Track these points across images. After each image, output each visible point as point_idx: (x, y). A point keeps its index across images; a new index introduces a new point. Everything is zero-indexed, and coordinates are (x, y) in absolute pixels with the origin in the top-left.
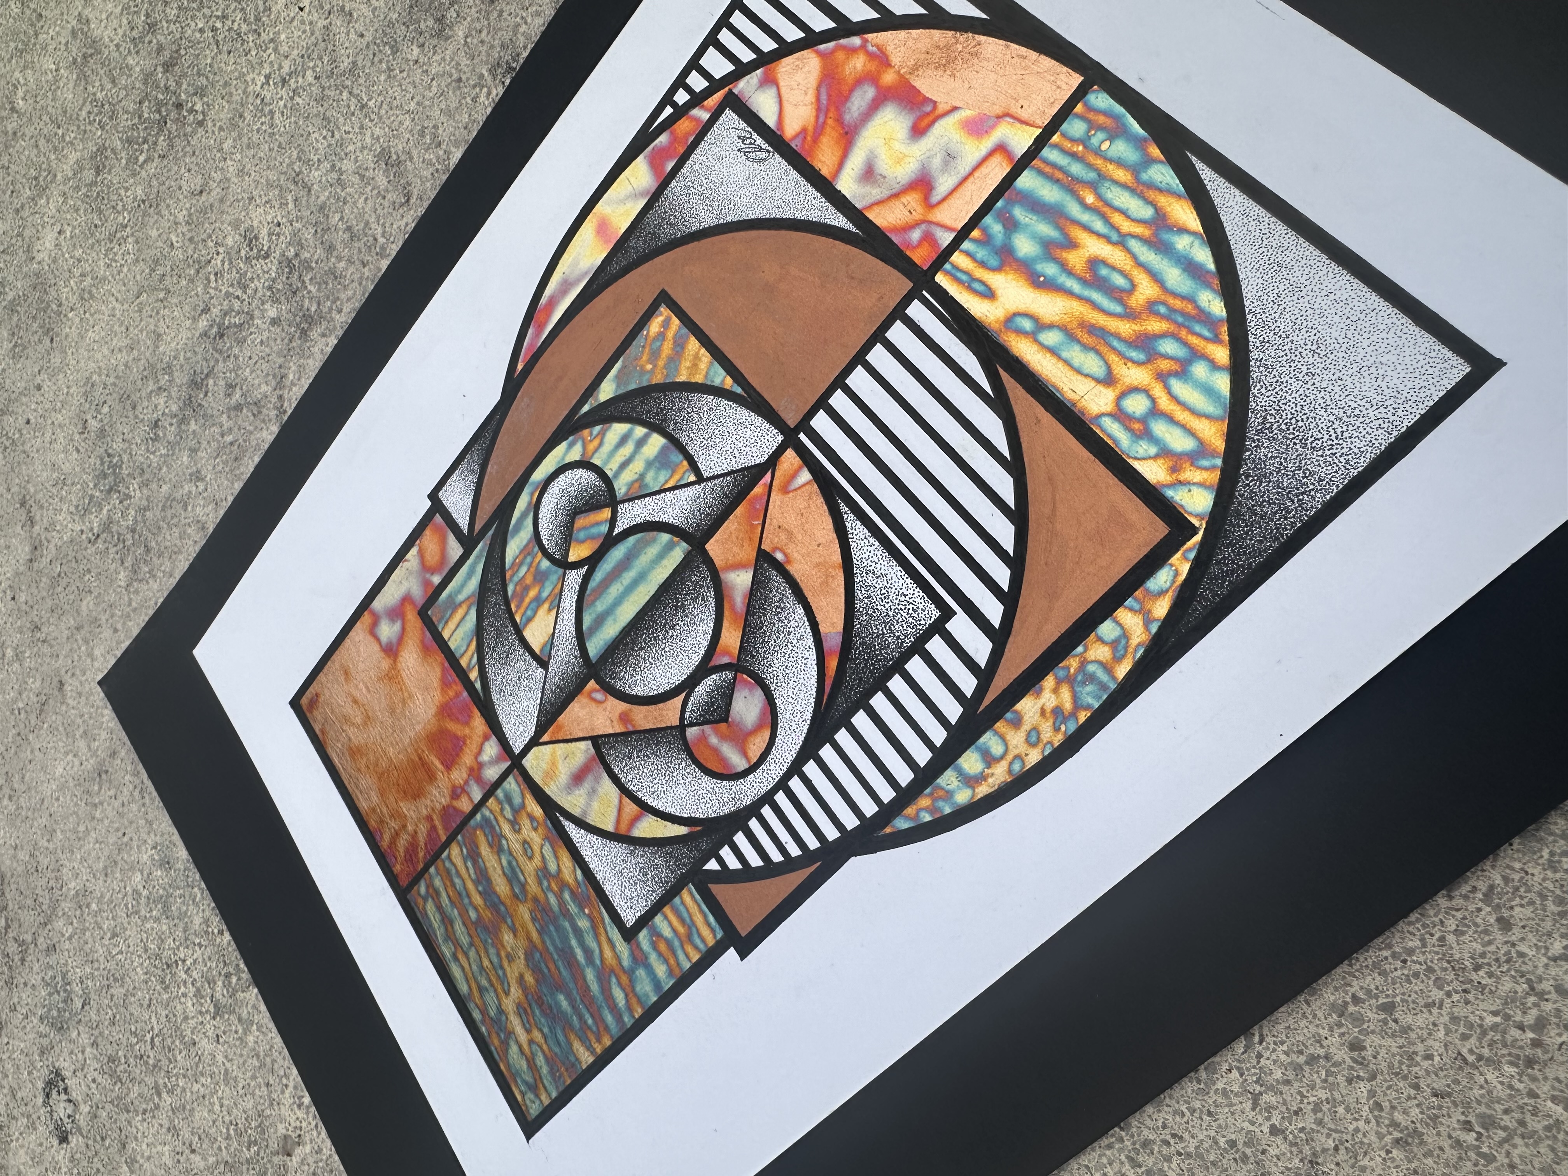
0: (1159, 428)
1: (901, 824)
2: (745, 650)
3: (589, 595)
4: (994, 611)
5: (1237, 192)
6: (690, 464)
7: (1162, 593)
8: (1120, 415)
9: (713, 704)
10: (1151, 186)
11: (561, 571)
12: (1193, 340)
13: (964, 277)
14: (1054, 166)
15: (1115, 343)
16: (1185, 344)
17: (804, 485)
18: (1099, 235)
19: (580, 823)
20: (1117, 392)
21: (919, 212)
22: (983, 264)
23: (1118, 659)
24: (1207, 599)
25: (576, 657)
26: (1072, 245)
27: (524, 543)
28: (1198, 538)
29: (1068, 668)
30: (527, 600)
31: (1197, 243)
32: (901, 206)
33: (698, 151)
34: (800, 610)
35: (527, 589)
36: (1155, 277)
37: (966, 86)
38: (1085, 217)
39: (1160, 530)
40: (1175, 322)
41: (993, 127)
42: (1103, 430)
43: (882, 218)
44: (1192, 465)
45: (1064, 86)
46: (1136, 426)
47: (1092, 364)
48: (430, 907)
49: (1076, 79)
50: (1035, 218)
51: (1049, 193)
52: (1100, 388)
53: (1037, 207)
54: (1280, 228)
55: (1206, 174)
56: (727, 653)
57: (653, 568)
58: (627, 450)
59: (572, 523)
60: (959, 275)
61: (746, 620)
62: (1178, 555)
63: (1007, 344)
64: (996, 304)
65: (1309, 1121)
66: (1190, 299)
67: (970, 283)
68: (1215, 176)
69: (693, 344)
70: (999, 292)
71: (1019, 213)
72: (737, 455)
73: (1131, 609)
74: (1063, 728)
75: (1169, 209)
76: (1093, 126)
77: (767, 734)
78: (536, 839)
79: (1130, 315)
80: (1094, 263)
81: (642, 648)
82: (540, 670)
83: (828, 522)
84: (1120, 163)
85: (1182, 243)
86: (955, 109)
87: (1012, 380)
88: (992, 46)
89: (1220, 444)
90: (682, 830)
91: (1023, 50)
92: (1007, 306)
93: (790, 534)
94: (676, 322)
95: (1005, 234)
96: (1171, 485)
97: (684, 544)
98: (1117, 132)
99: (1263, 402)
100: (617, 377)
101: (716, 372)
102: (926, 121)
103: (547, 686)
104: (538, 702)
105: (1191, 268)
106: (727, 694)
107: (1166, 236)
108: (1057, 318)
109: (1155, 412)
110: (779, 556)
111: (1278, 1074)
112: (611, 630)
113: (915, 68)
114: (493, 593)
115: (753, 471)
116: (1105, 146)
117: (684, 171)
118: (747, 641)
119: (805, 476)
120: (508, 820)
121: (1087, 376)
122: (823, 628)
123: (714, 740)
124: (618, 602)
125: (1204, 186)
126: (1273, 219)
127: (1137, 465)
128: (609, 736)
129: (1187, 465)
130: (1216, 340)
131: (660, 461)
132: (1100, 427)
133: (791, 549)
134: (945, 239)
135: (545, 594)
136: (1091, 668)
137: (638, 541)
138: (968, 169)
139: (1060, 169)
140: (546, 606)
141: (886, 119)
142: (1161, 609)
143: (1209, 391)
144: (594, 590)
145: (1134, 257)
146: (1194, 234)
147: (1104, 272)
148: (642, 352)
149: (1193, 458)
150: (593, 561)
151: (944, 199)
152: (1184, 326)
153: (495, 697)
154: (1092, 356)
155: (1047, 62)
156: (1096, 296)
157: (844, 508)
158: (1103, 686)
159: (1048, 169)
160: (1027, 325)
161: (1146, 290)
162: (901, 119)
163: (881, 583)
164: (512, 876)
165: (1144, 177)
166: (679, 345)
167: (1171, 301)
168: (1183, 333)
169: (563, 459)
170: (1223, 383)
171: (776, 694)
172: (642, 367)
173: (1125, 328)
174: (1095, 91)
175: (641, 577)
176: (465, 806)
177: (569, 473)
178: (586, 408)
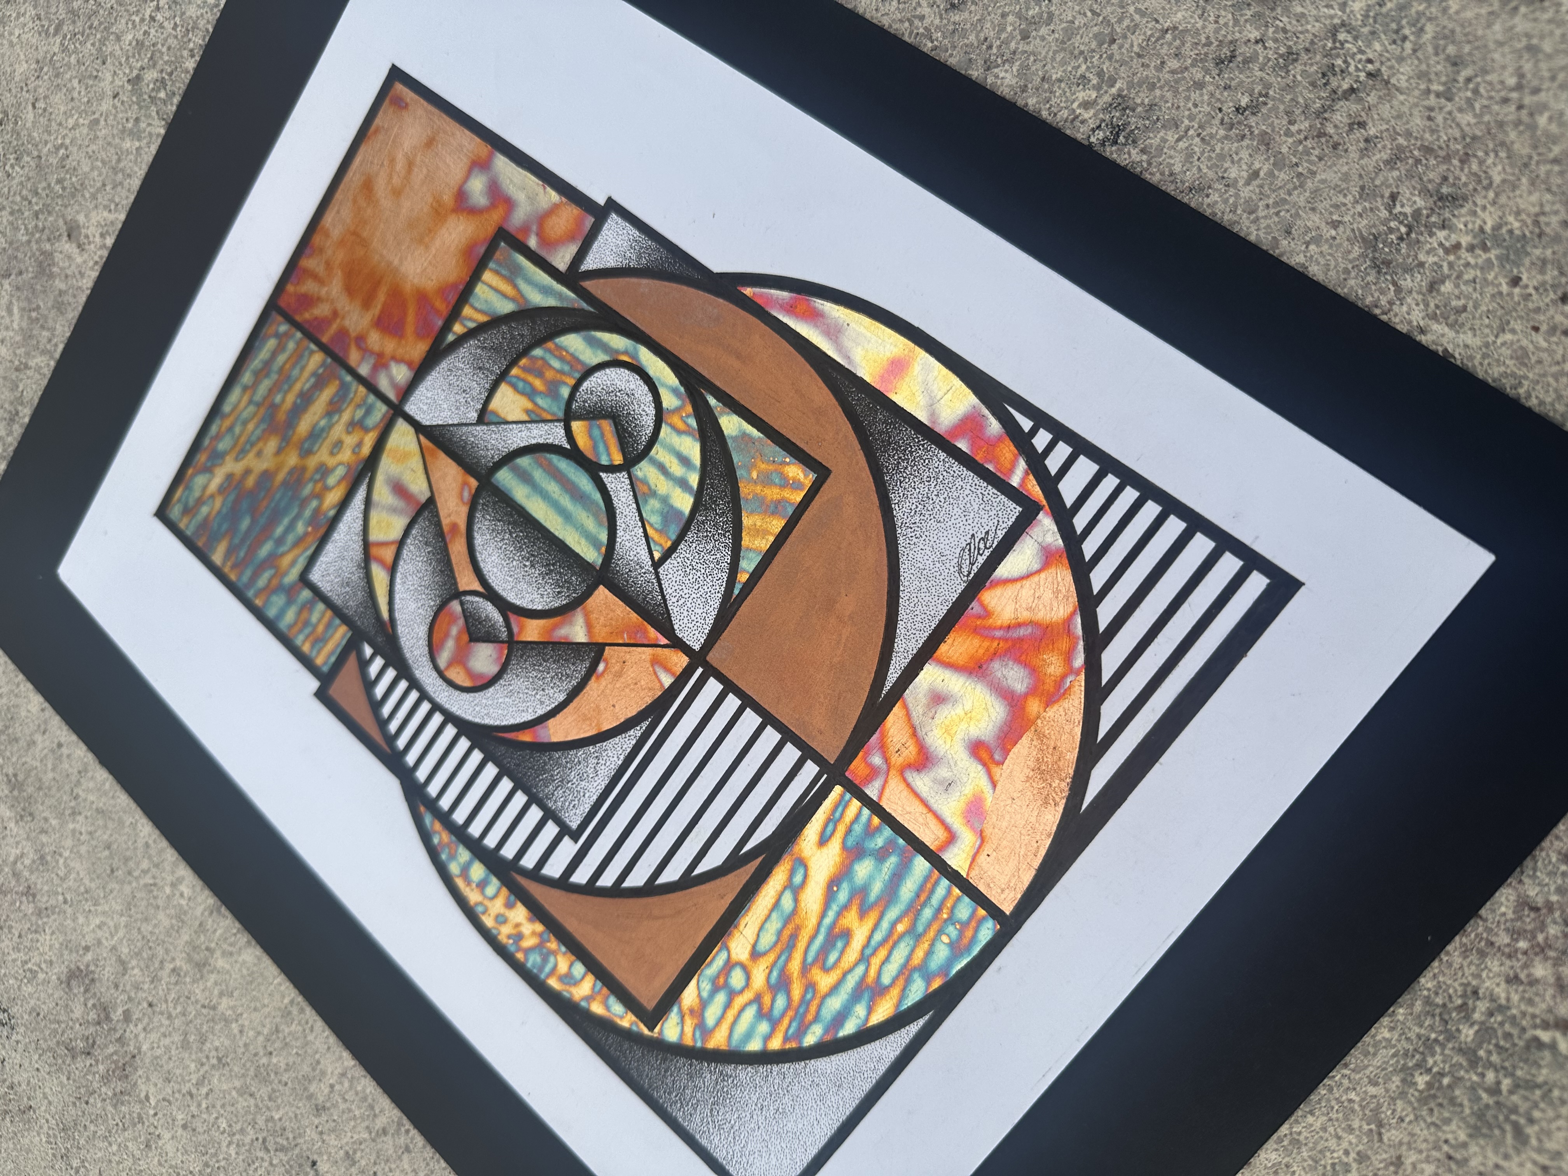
0: (721, 998)
1: (428, 819)
2: (525, 647)
3: (546, 459)
4: (581, 876)
5: (898, 1053)
6: (670, 548)
7: (608, 1008)
8: (729, 966)
9: (480, 623)
10: (908, 981)
11: (561, 415)
12: (786, 1021)
13: (837, 814)
14: (932, 891)
15: (783, 958)
16: (783, 1015)
17: (660, 681)
18: (870, 938)
19: (368, 502)
20: (747, 963)
21: (897, 760)
22: (849, 831)
23: (561, 979)
24: (606, 1040)
25: (493, 457)
26: (862, 914)
27: (582, 357)
28: (646, 1031)
29: (549, 941)
30: (531, 379)
31: (859, 1022)
32: (903, 741)
33: (977, 480)
34: (562, 697)
35: (540, 375)
36: (834, 989)
37: (1015, 795)
38: (885, 925)
39: (650, 1003)
40: (800, 1006)
41: (973, 828)
42: (717, 953)
43: (894, 722)
44: (696, 1025)
45: (1003, 896)
46: (722, 980)
47: (767, 939)
48: (272, 343)
49: (1007, 908)
50: (887, 877)
51: (908, 889)
52: (749, 947)
53: (897, 878)
54: (867, 1086)
55: (914, 1028)
56: (522, 628)
57: (577, 529)
58: (677, 469)
59: (605, 417)
60: (840, 809)
61: (548, 643)
62: (634, 1018)
63: (782, 862)
64: (815, 848)
65: (342, 1106)
66: (816, 1019)
67: (832, 820)
68: (911, 1035)
69: (777, 525)
70: (825, 850)
71: (893, 861)
72: (680, 602)
73: (594, 985)
74: (511, 941)
75: (888, 997)
76: (965, 925)
77: (467, 684)
78: (346, 455)
79: (805, 969)
80: (847, 935)
81: (511, 534)
82: (475, 415)
83: (632, 712)
84: (929, 953)
85: (860, 1010)
86: (994, 785)
87: (753, 870)
88: (1052, 818)
89: (711, 1045)
90: (385, 615)
91: (1043, 852)
92: (814, 859)
93: (619, 675)
94: (798, 497)
95: (874, 850)
96: (680, 1010)
97: (600, 561)
98: (956, 949)
99: (742, 1076)
100: (744, 435)
101: (751, 560)
102: (984, 755)
103: (465, 429)
104: (450, 422)
105: (840, 1018)
106: (489, 637)
107: (866, 996)
108: (803, 905)
109: (732, 995)
110: (601, 667)
111: (359, 1088)
112: (520, 493)
113: (1041, 736)
114: (533, 329)
115: (668, 624)
116: (945, 939)
117: (956, 466)
118: (532, 649)
119: (667, 681)
120: (353, 416)
121: (758, 935)
122: (551, 722)
123: (454, 631)
124: (545, 496)
125: (904, 1026)
126: (874, 1081)
127: (693, 983)
128: (437, 515)
129: (696, 1021)
130: (786, 1039)
131: (669, 512)
132: (720, 950)
133: (608, 677)
134: (872, 791)
135: (540, 401)
136: (552, 959)
137: (597, 505)
138: (935, 807)
139: (929, 898)
140: (529, 405)
141: (991, 710)
142: (597, 1008)
143: (749, 1035)
144: (550, 463)
145: (850, 970)
146: (867, 1019)
147: (840, 944)
148: (768, 462)
149: (701, 1025)
150: (574, 454)
151: (908, 785)
152: (796, 1013)
153: (444, 365)
154: (774, 938)
155: (1027, 878)
156: (820, 938)
157: (645, 725)
158: (541, 969)
159: (929, 886)
160: (798, 879)
161: (824, 982)
162: (990, 727)
163: (590, 771)
164: (316, 435)
165: (916, 976)
166: (775, 507)
167: (815, 1003)
168: (790, 1013)
169: (663, 385)
170: (754, 1046)
171: (497, 686)
172: (754, 466)
173: (795, 966)
174: (995, 926)
175: (567, 516)
176: (353, 357)
177: (650, 397)
178: (712, 401)
